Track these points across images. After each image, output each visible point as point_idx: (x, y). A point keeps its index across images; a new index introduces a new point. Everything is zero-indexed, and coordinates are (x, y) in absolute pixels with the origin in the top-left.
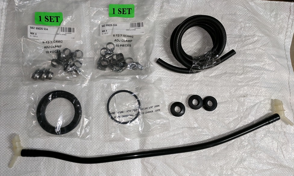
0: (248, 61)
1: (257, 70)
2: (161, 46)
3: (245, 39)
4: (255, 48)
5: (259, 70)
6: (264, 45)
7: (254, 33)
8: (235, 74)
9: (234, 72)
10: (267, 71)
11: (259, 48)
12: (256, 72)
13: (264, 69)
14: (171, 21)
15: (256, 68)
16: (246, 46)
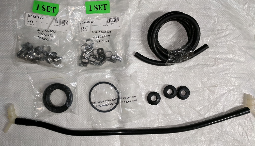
0: (220, 53)
1: (228, 61)
2: (139, 40)
3: (218, 32)
4: (227, 41)
5: (229, 61)
6: (236, 38)
7: (227, 26)
8: (208, 65)
9: (206, 64)
10: (237, 62)
11: (231, 41)
12: (227, 63)
13: (234, 60)
14: (149, 15)
15: (227, 60)
16: (218, 39)
